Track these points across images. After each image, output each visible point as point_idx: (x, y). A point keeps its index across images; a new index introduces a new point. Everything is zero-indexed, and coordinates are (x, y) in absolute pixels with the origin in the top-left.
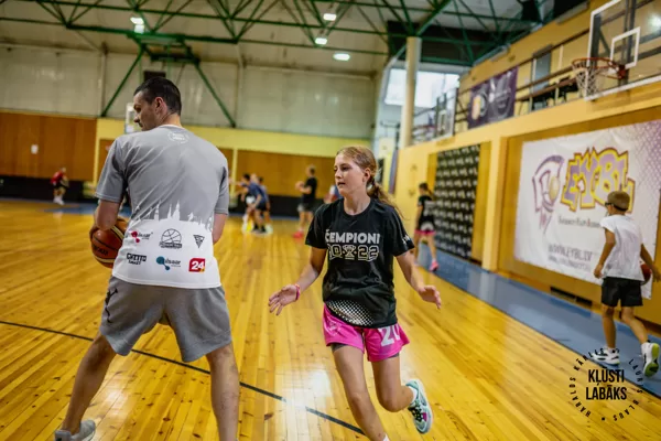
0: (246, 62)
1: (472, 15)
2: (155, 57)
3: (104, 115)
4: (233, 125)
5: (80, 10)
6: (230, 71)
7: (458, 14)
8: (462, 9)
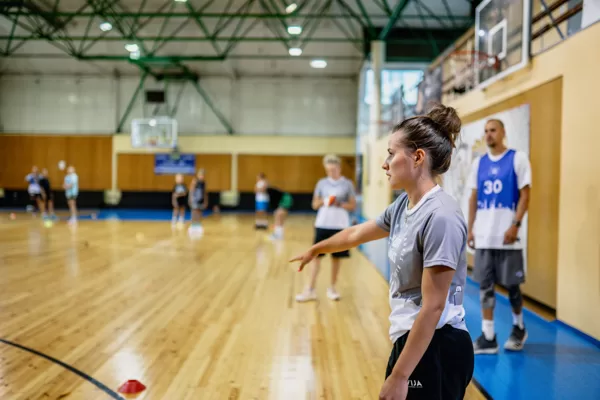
0: (238, 75)
1: (433, 16)
2: (159, 77)
3: (119, 131)
4: (231, 132)
5: (87, 43)
6: (225, 84)
7: (422, 17)
8: (425, 13)
